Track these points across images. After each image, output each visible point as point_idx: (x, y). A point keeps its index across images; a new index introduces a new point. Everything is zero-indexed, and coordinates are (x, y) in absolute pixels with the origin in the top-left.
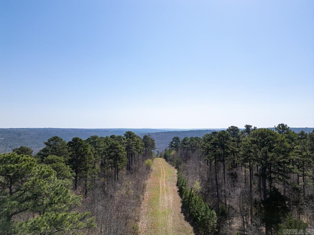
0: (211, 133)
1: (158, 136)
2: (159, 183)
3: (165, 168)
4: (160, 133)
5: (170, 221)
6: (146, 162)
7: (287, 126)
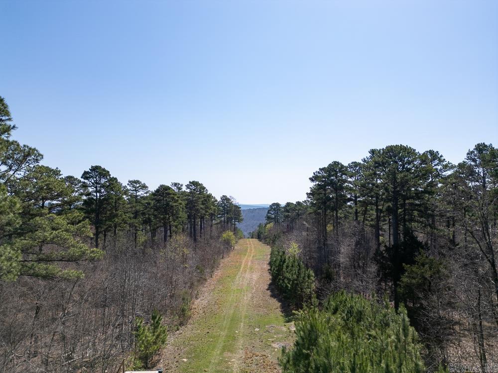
0: (318, 170)
1: (253, 214)
2: (241, 262)
3: (255, 247)
4: (256, 209)
5: (246, 298)
6: (224, 235)
7: (439, 154)
